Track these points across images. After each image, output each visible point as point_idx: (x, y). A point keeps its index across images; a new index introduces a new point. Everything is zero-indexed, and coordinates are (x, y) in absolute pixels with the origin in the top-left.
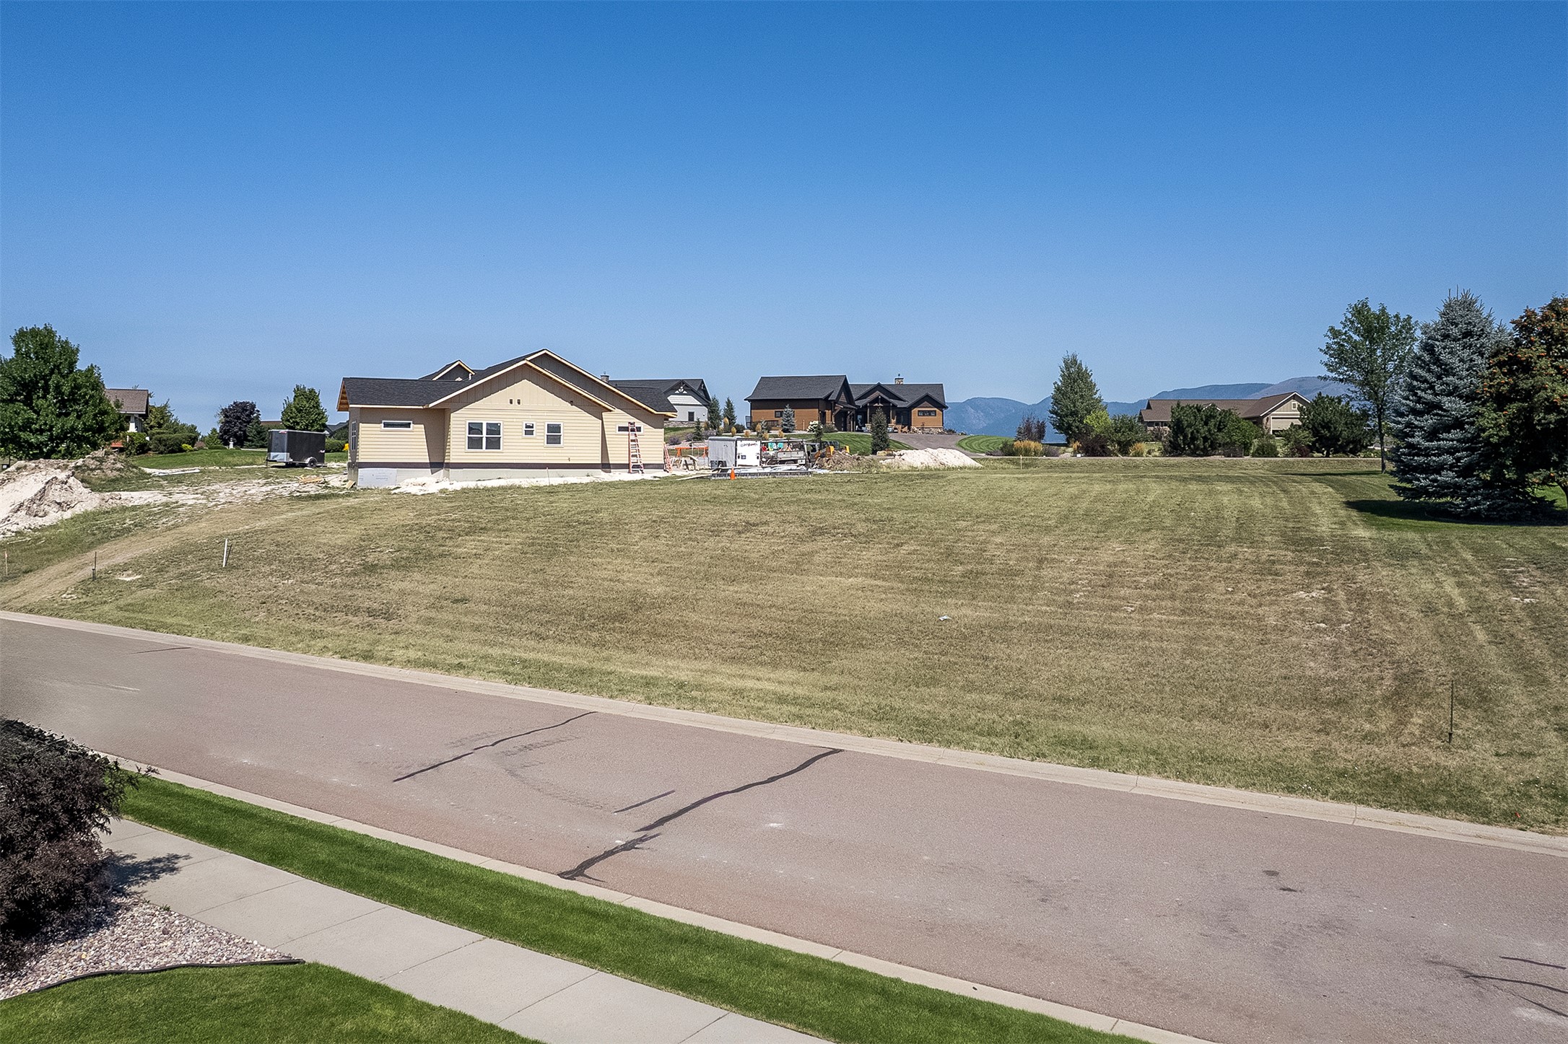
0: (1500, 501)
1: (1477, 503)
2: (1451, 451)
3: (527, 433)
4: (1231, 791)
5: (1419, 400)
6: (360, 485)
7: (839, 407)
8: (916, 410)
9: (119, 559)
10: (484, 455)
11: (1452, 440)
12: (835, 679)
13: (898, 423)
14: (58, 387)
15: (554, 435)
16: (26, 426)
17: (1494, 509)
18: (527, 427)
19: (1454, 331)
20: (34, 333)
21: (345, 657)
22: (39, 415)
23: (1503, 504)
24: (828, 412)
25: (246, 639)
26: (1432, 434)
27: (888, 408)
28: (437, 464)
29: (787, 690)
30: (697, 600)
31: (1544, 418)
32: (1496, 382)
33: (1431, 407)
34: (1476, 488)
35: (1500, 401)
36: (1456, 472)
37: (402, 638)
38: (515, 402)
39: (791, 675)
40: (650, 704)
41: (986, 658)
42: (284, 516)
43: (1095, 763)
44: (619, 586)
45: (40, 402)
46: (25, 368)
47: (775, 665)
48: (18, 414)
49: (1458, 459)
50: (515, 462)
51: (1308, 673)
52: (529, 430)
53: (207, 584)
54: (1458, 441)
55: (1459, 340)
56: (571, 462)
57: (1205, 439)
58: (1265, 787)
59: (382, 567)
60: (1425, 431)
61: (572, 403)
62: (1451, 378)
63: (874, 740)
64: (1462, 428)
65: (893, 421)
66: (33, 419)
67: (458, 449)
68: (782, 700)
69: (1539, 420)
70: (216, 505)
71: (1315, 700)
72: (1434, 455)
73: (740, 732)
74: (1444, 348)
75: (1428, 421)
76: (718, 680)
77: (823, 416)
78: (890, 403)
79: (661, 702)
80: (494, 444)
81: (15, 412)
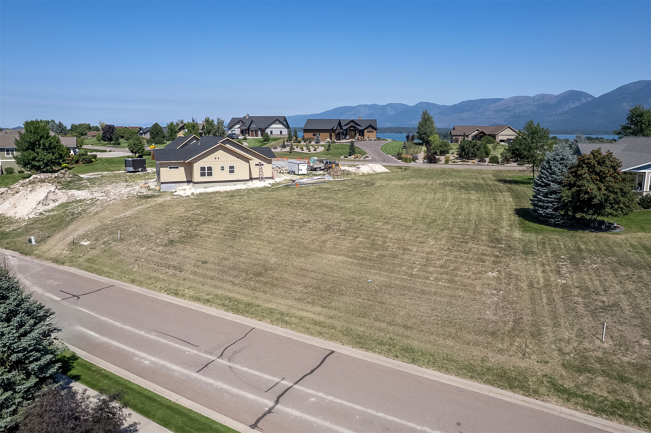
0: (566, 221)
1: (558, 221)
2: (551, 202)
3: (222, 169)
4: (453, 377)
5: (543, 182)
6: (162, 190)
7: (337, 132)
8: (366, 130)
9: (80, 232)
10: (206, 178)
11: (552, 198)
12: (333, 312)
13: (359, 135)
14: (44, 144)
15: (232, 169)
16: (34, 159)
17: (564, 223)
18: (222, 167)
19: (557, 158)
20: (32, 123)
21: (168, 294)
22: (38, 155)
23: (567, 222)
24: (333, 134)
25: (133, 281)
26: (546, 195)
27: (355, 129)
28: (189, 181)
29: (317, 318)
30: (286, 266)
31: (583, 196)
32: (570, 179)
33: (547, 185)
34: (559, 216)
35: (571, 186)
36: (553, 209)
37: (187, 282)
38: (217, 158)
39: (318, 309)
40: (272, 325)
41: (382, 303)
42: (136, 209)
43: (413, 361)
44: (260, 257)
45: (38, 150)
46: (31, 138)
47: (313, 303)
48: (30, 155)
49: (554, 205)
50: (218, 180)
51: (486, 317)
52: (223, 169)
53: (115, 248)
54: (555, 198)
55: (559, 161)
56: (238, 179)
57: (472, 154)
58: (464, 376)
59: (176, 242)
60: (543, 193)
61: (238, 158)
62: (554, 176)
63: (345, 347)
64: (556, 194)
65: (358, 134)
66: (36, 156)
67: (197, 177)
68: (316, 323)
69: (582, 196)
70: (110, 200)
71: (486, 331)
72: (546, 203)
73: (302, 340)
74: (553, 164)
75: (545, 190)
76: (294, 311)
77: (331, 135)
78: (356, 127)
79: (276, 323)
80: (210, 174)
81: (29, 154)
